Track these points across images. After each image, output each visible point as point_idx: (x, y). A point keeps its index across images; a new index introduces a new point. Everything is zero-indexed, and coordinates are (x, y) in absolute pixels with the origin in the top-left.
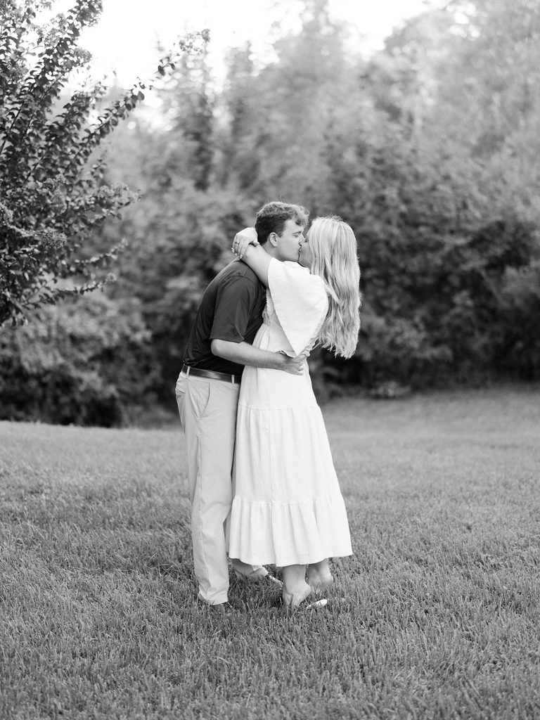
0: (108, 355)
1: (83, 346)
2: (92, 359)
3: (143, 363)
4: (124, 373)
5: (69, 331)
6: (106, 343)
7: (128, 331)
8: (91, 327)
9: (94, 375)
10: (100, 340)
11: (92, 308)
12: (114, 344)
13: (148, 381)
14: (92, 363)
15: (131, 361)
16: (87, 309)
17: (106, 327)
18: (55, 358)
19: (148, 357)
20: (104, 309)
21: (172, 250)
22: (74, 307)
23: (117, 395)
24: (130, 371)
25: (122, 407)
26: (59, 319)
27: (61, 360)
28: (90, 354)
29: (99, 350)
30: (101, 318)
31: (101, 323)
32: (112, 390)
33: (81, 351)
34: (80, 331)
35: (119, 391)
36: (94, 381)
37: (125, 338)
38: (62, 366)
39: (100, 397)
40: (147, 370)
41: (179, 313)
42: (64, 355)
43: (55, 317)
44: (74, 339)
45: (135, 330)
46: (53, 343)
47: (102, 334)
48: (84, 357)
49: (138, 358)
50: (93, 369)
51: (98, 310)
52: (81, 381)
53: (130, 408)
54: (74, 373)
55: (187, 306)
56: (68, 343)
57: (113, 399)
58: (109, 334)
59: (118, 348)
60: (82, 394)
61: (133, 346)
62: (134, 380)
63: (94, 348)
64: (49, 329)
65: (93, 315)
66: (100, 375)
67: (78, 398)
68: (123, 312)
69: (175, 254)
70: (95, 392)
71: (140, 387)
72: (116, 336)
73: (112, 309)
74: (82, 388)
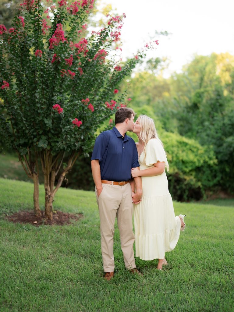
0: (198, 169)
1: (187, 165)
2: (191, 171)
3: (214, 173)
4: (205, 177)
5: (181, 158)
6: (197, 164)
7: (207, 159)
8: (191, 157)
9: (192, 177)
10: (194, 163)
11: (193, 149)
12: (200, 165)
13: (215, 181)
14: (191, 173)
15: (208, 172)
16: (191, 150)
17: (198, 157)
18: (174, 170)
19: (216, 171)
20: (198, 149)
21: (229, 125)
22: (185, 148)
23: (201, 186)
24: (207, 177)
25: (203, 192)
26: (177, 153)
27: (176, 171)
28: (190, 168)
29: (194, 167)
30: (196, 153)
31: (196, 156)
32: (199, 184)
33: (186, 167)
34: (185, 158)
35: (203, 185)
36: (192, 180)
37: (205, 162)
38: (177, 173)
39: (193, 187)
40: (215, 176)
41: (228, 152)
42: (178, 169)
43: (176, 152)
44: (183, 162)
45: (210, 159)
46: (174, 163)
47: (196, 160)
48: (187, 170)
49: (211, 171)
50: (191, 175)
51: (195, 150)
52: (185, 180)
53: (207, 192)
54: (182, 176)
55: (232, 149)
56: (181, 163)
57: (199, 188)
58: (199, 161)
59: (202, 166)
60: (186, 185)
61: (209, 166)
62: (209, 180)
63: (192, 166)
64: (173, 157)
65: (193, 152)
66: (195, 178)
67: (184, 187)
68: (206, 151)
69: (230, 126)
70: (191, 185)
71: (211, 184)
72: (202, 161)
73: (201, 150)
74: (186, 183)
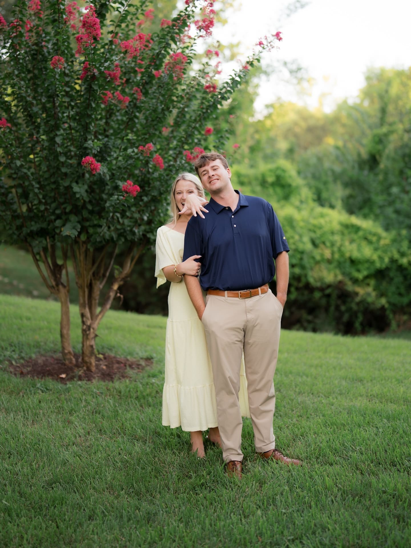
0: (380, 275)
1: (360, 267)
2: (367, 277)
3: (409, 281)
4: (393, 289)
5: (347, 255)
6: (378, 265)
7: (396, 256)
8: (367, 252)
9: (370, 289)
10: (373, 263)
11: (370, 237)
12: (384, 266)
14: (368, 281)
15: (398, 279)
16: (366, 239)
17: (379, 253)
18: (336, 276)
20: (379, 238)
22: (355, 237)
23: (387, 306)
24: (398, 288)
25: (391, 316)
26: (341, 245)
27: (340, 277)
28: (365, 273)
29: (372, 270)
30: (376, 245)
31: (376, 249)
32: (383, 301)
33: (358, 271)
34: (356, 255)
35: (389, 302)
36: (369, 294)
37: (393, 261)
38: (340, 282)
39: (372, 307)
42: (344, 274)
43: (338, 244)
44: (353, 262)
45: (403, 255)
46: (335, 264)
47: (375, 257)
48: (360, 276)
49: (405, 277)
50: (368, 285)
51: (374, 239)
52: (357, 294)
53: (397, 317)
54: (350, 287)
56: (348, 264)
57: (383, 308)
58: (381, 258)
59: (387, 269)
60: (358, 304)
61: (401, 268)
62: (400, 294)
63: (368, 268)
64: (333, 253)
65: (370, 242)
66: (374, 290)
67: (354, 307)
68: (394, 241)
70: (368, 303)
71: (405, 300)
72: (387, 260)
73: (385, 238)
74: (358, 299)
